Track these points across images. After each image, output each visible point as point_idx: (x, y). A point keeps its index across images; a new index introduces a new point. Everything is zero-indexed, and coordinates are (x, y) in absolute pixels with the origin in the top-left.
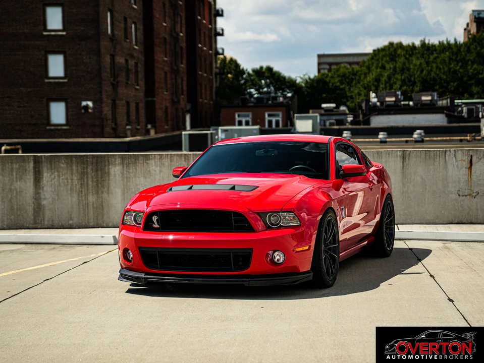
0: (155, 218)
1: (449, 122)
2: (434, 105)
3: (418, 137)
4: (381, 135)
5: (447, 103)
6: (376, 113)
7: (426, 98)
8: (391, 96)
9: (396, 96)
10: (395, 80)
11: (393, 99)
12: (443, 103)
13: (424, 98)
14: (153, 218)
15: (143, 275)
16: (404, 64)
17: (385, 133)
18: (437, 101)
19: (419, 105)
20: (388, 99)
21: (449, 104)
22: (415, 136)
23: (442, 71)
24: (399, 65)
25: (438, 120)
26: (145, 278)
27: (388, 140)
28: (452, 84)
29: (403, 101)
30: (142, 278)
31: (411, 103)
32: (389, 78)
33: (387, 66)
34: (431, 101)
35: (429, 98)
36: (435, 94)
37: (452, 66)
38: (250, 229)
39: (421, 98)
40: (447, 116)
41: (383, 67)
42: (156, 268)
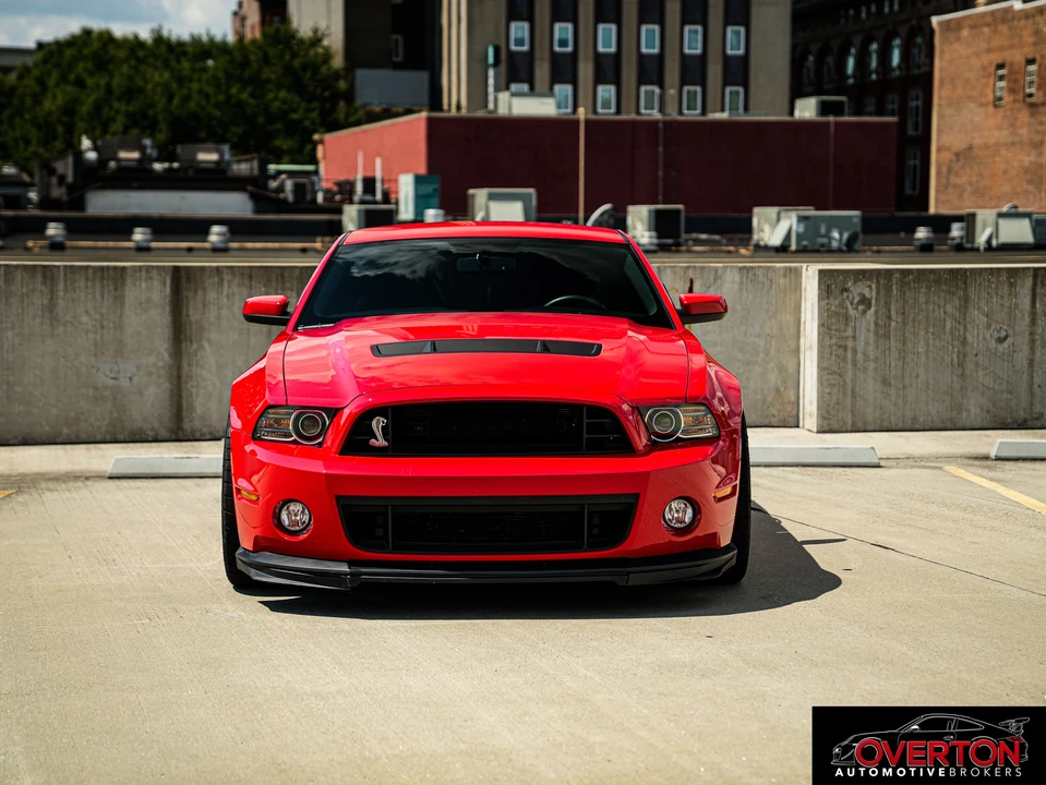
0: (378, 424)
1: (257, 211)
2: (224, 172)
3: (221, 242)
4: (139, 235)
5: (252, 169)
6: (99, 184)
7: (207, 157)
8: (130, 149)
9: (142, 149)
10: (112, 113)
11: (135, 155)
12: (243, 168)
13: (202, 156)
14: (374, 423)
15: (344, 568)
16: (131, 79)
17: (147, 230)
18: (229, 163)
19: (191, 173)
20: (123, 155)
21: (256, 172)
22: (213, 238)
23: (213, 100)
24: (117, 81)
25: (236, 204)
26: (350, 574)
27: (154, 245)
28: (233, 129)
29: (159, 160)
30: (346, 574)
31: (176, 165)
32: (98, 107)
33: (90, 81)
34: (217, 163)
35: (214, 157)
36: (226, 148)
37: (234, 91)
38: (625, 447)
39: (195, 155)
40: (254, 197)
41: (80, 83)
42: (382, 548)
